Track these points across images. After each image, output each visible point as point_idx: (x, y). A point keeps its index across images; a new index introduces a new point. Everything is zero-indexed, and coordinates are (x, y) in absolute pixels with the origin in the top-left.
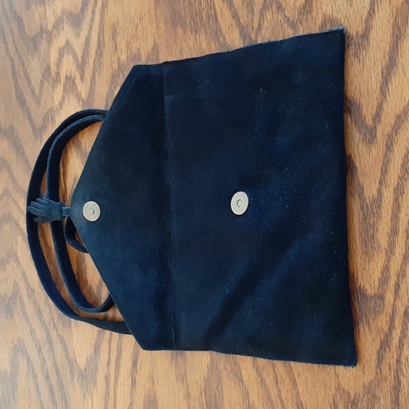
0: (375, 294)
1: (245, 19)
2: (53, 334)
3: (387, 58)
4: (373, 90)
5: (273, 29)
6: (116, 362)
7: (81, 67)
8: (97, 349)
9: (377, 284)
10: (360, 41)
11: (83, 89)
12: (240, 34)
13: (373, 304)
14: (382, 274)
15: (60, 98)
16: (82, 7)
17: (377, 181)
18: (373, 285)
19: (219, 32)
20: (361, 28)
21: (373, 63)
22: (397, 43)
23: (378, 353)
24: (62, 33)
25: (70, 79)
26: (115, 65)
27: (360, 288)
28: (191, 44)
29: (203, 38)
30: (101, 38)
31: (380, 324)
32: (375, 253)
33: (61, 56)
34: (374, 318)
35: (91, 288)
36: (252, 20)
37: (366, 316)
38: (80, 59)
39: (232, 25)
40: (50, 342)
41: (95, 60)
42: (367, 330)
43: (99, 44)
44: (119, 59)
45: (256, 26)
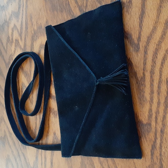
0: (147, 123)
1: (81, 3)
2: (20, 152)
3: (140, 10)
4: (136, 26)
5: (92, 5)
6: (45, 163)
7: (20, 35)
8: (37, 158)
9: (147, 118)
10: (128, 4)
11: (22, 44)
12: (79, 10)
13: (146, 128)
14: (149, 113)
15: (14, 49)
17: (142, 69)
18: (145, 119)
19: (71, 11)
21: (135, 14)
22: (144, 3)
23: (151, 151)
24: (12, 21)
25: (17, 41)
26: (33, 32)
27: (140, 120)
28: (60, 18)
29: (65, 14)
30: (27, 21)
31: (150, 137)
32: (145, 103)
33: (13, 31)
34: (148, 134)
36: (83, 3)
37: (144, 133)
38: (20, 31)
39: (75, 6)
40: (19, 156)
41: (25, 31)
42: (145, 140)
43: (26, 24)
44: (34, 29)
45: (85, 5)
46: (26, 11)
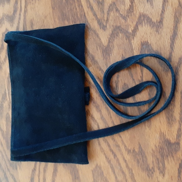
0: (175, 142)
1: (100, 16)
2: (8, 174)
3: (172, 31)
4: (167, 46)
5: (114, 20)
8: (32, 179)
9: (175, 137)
10: (159, 24)
12: (98, 23)
13: (174, 147)
14: (178, 132)
16: (14, 13)
18: (173, 138)
20: (158, 18)
21: (166, 34)
22: (177, 25)
23: (179, 170)
24: (3, 25)
27: (167, 139)
31: (178, 156)
32: (174, 122)
34: (175, 153)
36: (104, 16)
37: (171, 153)
39: (93, 19)
40: (6, 178)
42: (172, 159)
45: (106, 19)
46: (25, 16)
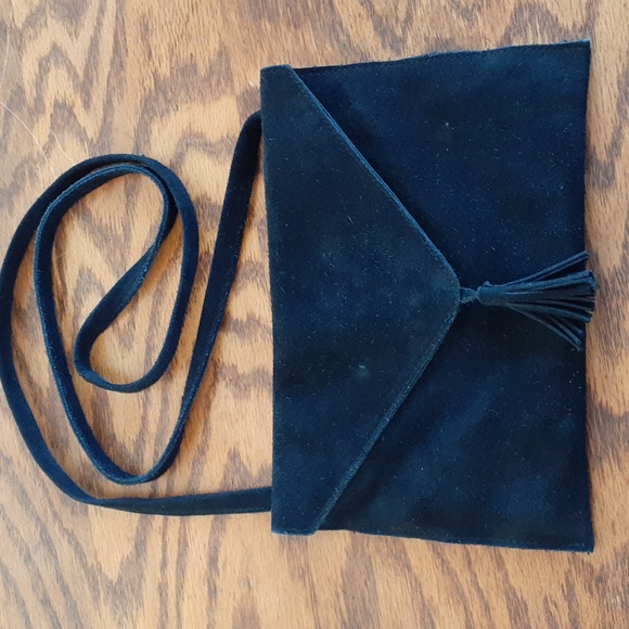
0: (625, 412)
1: (384, 5)
4: (606, 109)
5: (432, 20)
6: (178, 562)
7: (85, 87)
8: (140, 546)
11: (90, 123)
12: (376, 28)
13: (623, 428)
15: (45, 139)
17: (620, 243)
18: (621, 401)
19: (337, 27)
20: (580, 17)
24: (44, 31)
25: (63, 110)
26: (150, 83)
27: (601, 405)
28: (288, 45)
29: (309, 35)
30: (120, 38)
32: (623, 352)
33: (43, 67)
35: (122, 446)
36: (396, 8)
37: (613, 447)
38: (81, 74)
39: (359, 15)
41: (109, 77)
42: (615, 468)
43: (116, 49)
44: (155, 74)
45: (402, 15)
46: (120, 3)
